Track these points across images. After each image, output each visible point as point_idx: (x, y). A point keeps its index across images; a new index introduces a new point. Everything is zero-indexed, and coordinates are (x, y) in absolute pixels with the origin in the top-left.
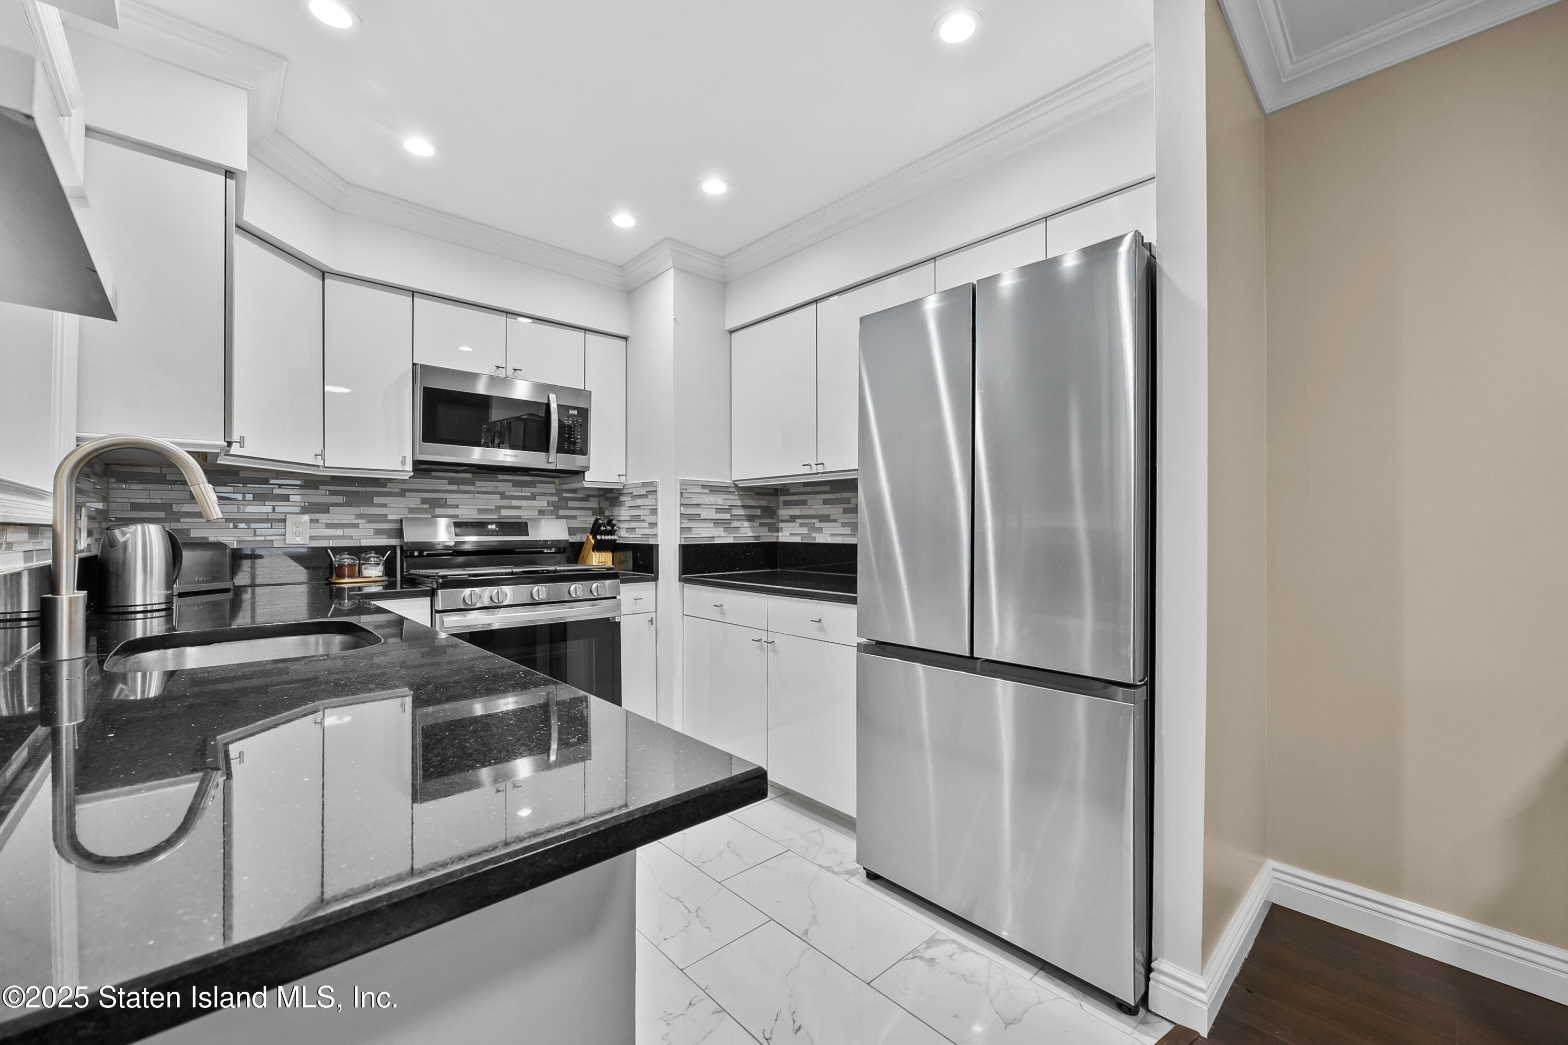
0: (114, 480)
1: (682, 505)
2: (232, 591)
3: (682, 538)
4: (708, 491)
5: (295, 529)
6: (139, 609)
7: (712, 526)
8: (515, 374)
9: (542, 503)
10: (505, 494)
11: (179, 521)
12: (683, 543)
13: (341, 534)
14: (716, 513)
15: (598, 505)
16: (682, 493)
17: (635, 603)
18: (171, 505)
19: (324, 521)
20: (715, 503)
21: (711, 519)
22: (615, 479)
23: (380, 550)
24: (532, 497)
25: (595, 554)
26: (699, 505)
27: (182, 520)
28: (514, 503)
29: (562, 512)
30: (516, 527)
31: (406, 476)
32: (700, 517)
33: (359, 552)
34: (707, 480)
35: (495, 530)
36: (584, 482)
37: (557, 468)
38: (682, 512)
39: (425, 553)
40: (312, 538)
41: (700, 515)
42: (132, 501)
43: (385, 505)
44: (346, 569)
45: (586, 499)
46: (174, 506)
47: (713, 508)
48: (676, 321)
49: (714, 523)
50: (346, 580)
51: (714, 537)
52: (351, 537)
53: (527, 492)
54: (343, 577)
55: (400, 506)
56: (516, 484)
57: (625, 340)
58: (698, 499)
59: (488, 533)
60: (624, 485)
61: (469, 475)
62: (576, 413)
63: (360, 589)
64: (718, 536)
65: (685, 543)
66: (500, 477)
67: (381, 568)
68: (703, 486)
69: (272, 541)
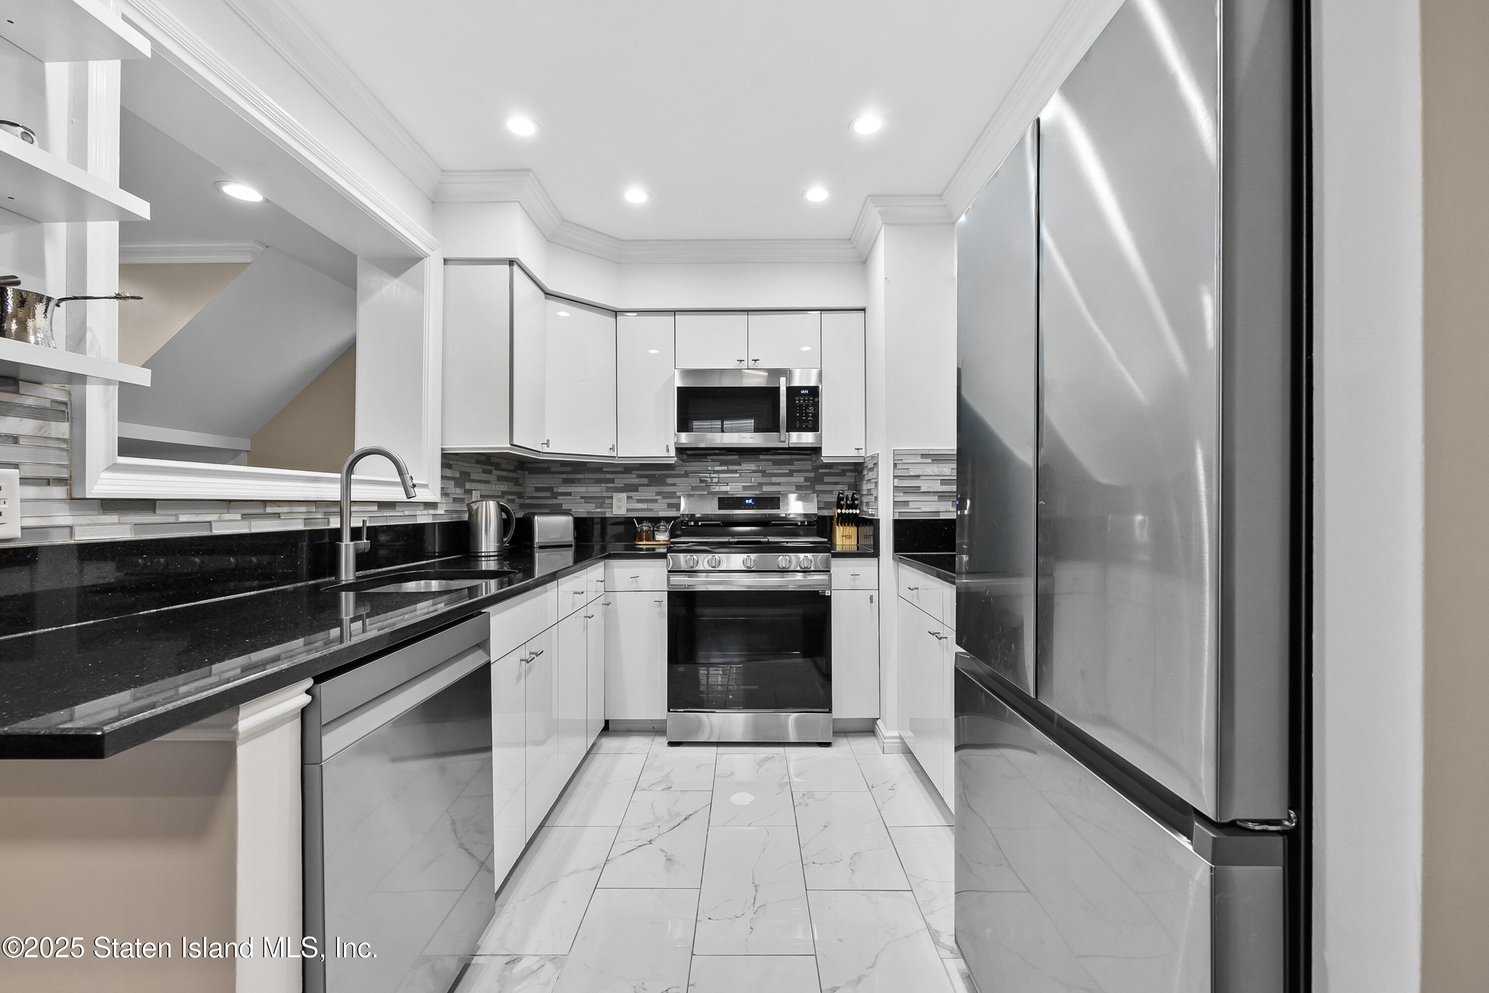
0: (527, 472)
1: (895, 477)
2: (573, 547)
3: (896, 512)
4: (930, 461)
5: (618, 503)
6: (483, 554)
7: (937, 500)
8: (756, 364)
9: (799, 479)
10: (766, 472)
11: (557, 498)
12: (897, 518)
13: (646, 507)
14: (941, 484)
15: (854, 479)
16: (895, 465)
17: (854, 578)
18: (553, 487)
19: (635, 498)
20: (940, 474)
21: (934, 492)
22: (854, 453)
23: (668, 520)
24: (791, 474)
25: (839, 528)
26: (918, 476)
27: (558, 497)
28: (774, 480)
29: (818, 488)
30: (769, 501)
31: (672, 460)
32: (920, 490)
33: (655, 521)
34: (929, 448)
35: (750, 504)
36: (821, 458)
37: (790, 446)
38: (895, 485)
39: (700, 523)
40: (628, 510)
41: (920, 487)
42: (535, 486)
43: (674, 485)
44: (644, 534)
45: (843, 473)
46: (555, 489)
47: (938, 479)
48: (888, 280)
49: (939, 496)
50: (644, 542)
51: (939, 512)
52: (651, 510)
53: (785, 469)
54: (642, 540)
55: (685, 485)
56: (776, 463)
57: (863, 312)
58: (916, 470)
59: (745, 507)
60: (864, 459)
61: (736, 457)
62: (807, 392)
63: (654, 549)
64: (944, 510)
65: (899, 518)
66: (762, 457)
67: (667, 534)
68: (924, 456)
69: (605, 512)
